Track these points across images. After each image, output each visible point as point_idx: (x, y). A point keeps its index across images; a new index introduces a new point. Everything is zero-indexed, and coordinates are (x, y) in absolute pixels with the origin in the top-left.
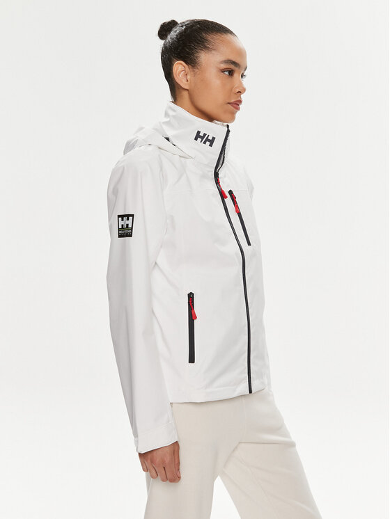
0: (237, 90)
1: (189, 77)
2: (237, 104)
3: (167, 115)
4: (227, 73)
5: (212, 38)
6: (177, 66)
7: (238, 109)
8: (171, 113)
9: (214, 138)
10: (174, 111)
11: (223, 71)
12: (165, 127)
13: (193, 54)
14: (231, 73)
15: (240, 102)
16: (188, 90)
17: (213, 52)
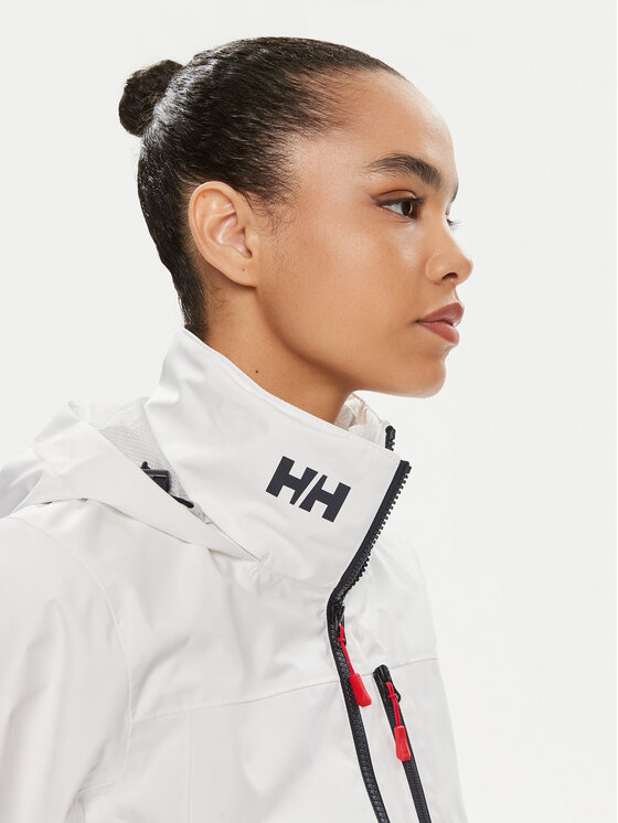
0: (442, 270)
1: (253, 238)
2: (444, 320)
3: (168, 376)
4: (397, 209)
5: (324, 86)
6: (201, 202)
7: (452, 338)
8: (184, 371)
9: (343, 490)
10: (197, 365)
11: (382, 200)
12: (159, 425)
13: (258, 150)
14: (411, 208)
15: (457, 310)
16: (251, 288)
17: (336, 133)
